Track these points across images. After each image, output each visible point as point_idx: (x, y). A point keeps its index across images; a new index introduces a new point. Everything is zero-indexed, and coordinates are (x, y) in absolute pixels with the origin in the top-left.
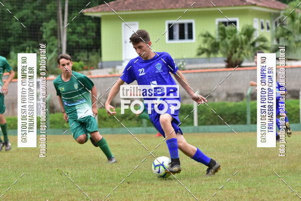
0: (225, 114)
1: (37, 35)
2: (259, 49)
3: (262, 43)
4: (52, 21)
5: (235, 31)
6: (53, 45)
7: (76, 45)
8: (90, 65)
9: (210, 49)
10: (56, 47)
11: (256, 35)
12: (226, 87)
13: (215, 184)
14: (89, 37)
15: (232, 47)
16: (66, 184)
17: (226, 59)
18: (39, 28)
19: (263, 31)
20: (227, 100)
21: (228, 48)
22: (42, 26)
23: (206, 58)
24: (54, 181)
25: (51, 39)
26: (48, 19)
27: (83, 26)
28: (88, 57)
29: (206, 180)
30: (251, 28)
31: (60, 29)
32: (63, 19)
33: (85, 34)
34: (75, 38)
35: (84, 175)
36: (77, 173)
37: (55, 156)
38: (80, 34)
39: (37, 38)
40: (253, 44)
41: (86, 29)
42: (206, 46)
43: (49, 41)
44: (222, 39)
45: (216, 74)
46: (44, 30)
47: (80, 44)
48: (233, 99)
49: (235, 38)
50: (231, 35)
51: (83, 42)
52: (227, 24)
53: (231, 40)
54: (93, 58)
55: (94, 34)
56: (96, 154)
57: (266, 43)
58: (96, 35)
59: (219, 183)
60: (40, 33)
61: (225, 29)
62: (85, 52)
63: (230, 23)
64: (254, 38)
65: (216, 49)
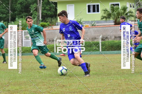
0: (114, 46)
1: (28, 10)
2: (129, 16)
3: (130, 14)
4: (35, 4)
5: (118, 8)
6: (35, 15)
7: (46, 15)
8: (52, 24)
9: (107, 16)
10: (37, 16)
11: (128, 10)
12: (114, 34)
13: (110, 77)
14: (52, 11)
15: (117, 16)
16: (42, 77)
17: (114, 21)
18: (29, 7)
19: (131, 8)
20: (115, 39)
21: (115, 16)
22: (30, 6)
23: (105, 21)
24: (36, 76)
25: (34, 12)
26: (33, 3)
27: (49, 6)
28: (51, 20)
29: (105, 76)
30: (125, 7)
31: (38, 8)
32: (40, 3)
33: (50, 10)
34: (45, 11)
35: (50, 73)
36: (47, 73)
37: (36, 65)
38: (47, 10)
39: (28, 12)
40: (127, 14)
41: (51, 8)
42: (105, 15)
43: (34, 13)
44: (112, 12)
45: (110, 28)
46: (31, 8)
47: (48, 14)
48: (117, 39)
49: (118, 11)
50: (117, 10)
51: (49, 14)
52: (115, 5)
53: (116, 12)
54: (53, 21)
55: (54, 10)
56: (55, 64)
57: (133, 14)
58: (55, 10)
59: (112, 77)
60: (29, 9)
61: (114, 7)
62: (50, 18)
63: (116, 5)
64: (127, 12)
65: (110, 16)
